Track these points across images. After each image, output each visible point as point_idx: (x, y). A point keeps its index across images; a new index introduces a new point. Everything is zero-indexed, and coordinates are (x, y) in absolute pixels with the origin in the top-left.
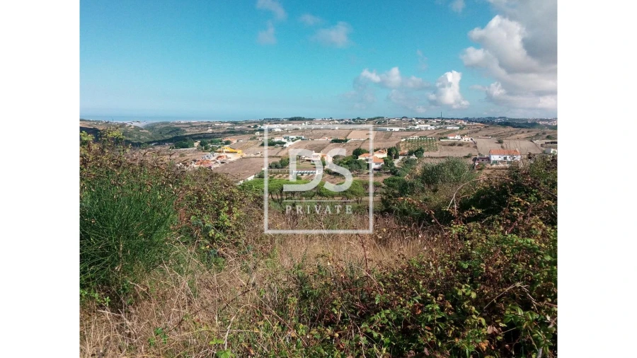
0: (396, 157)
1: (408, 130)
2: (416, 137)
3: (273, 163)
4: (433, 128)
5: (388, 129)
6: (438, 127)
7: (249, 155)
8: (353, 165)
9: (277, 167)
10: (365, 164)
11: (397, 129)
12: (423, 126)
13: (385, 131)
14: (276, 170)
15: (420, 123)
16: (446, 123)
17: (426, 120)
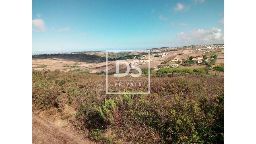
0: (206, 59)
1: (204, 49)
2: (209, 52)
3: (162, 62)
4: (214, 48)
5: (196, 49)
6: (216, 48)
7: (153, 60)
8: (191, 62)
9: (163, 64)
10: (195, 62)
11: (200, 49)
12: (210, 48)
13: (196, 50)
14: (163, 65)
15: (208, 47)
16: (218, 46)
17: (210, 46)
